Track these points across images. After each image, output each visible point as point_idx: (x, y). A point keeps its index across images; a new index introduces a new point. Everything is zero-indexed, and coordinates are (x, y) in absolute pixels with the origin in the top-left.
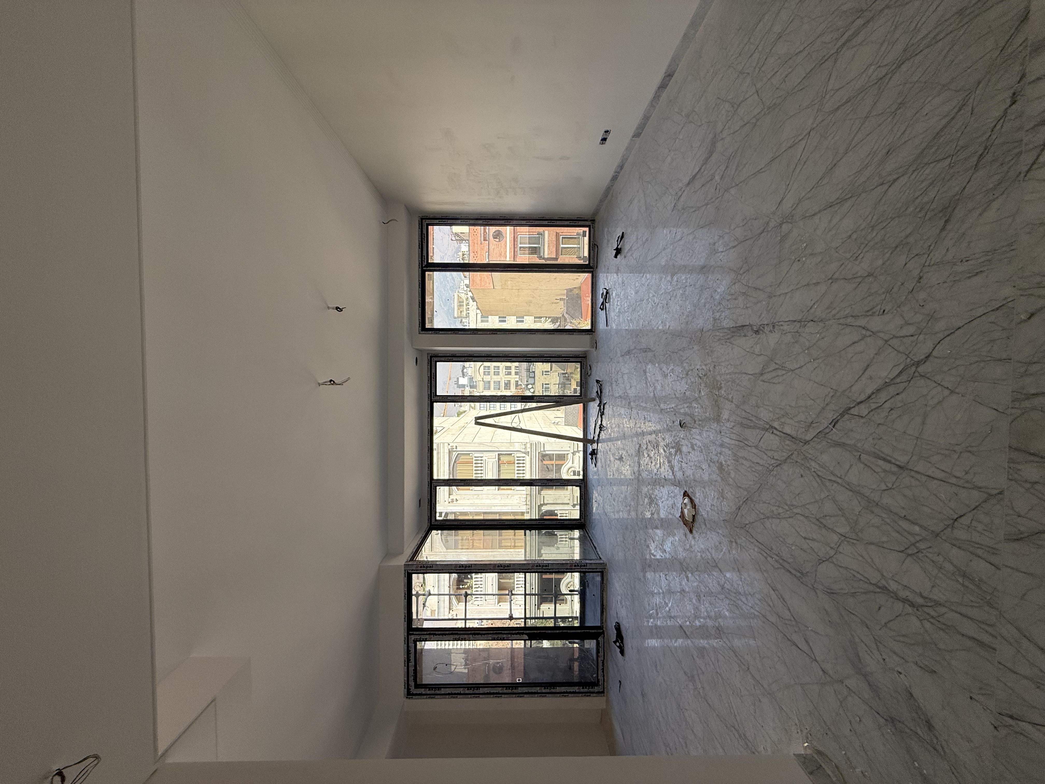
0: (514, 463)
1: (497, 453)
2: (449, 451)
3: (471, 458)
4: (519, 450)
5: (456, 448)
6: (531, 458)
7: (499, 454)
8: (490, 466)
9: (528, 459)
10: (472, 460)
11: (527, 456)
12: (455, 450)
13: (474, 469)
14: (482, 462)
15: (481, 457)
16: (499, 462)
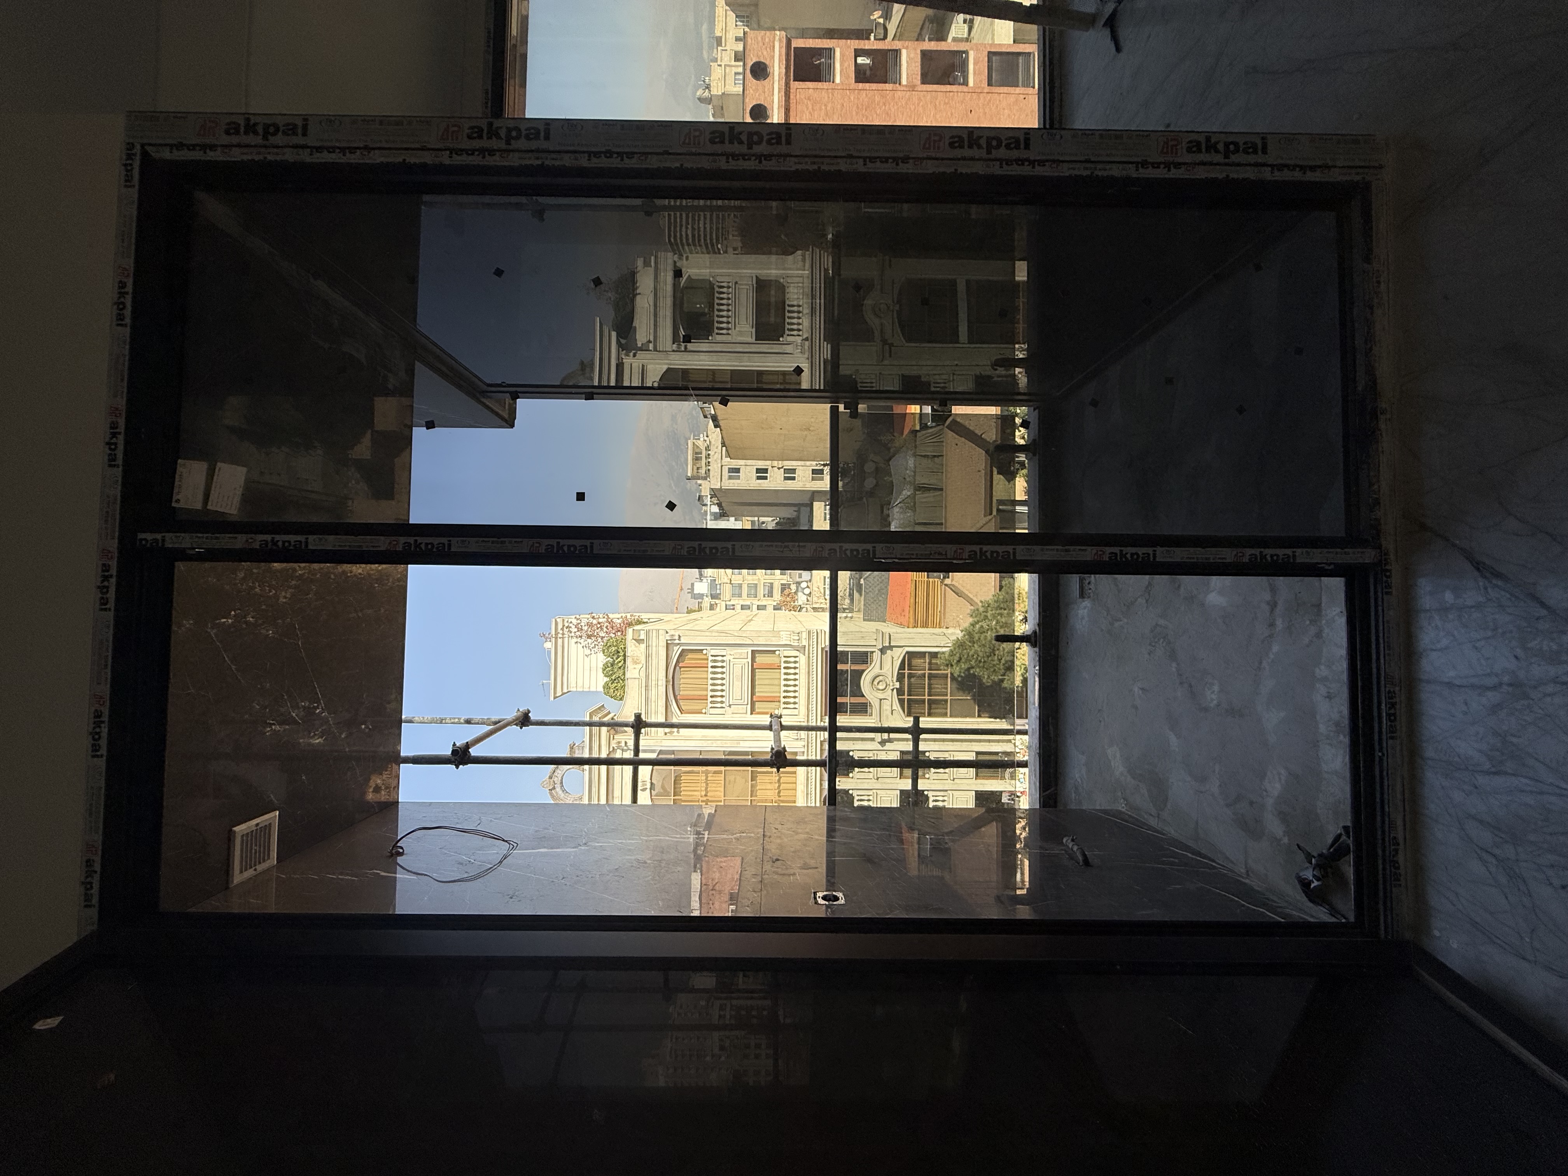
0: (779, 668)
1: (750, 650)
2: (667, 643)
3: (705, 657)
4: (788, 643)
5: (679, 639)
6: (809, 657)
7: (752, 651)
8: (737, 670)
9: (803, 659)
10: (706, 662)
11: (801, 655)
12: (677, 641)
13: (710, 676)
14: (724, 664)
15: (723, 656)
16: (752, 666)
